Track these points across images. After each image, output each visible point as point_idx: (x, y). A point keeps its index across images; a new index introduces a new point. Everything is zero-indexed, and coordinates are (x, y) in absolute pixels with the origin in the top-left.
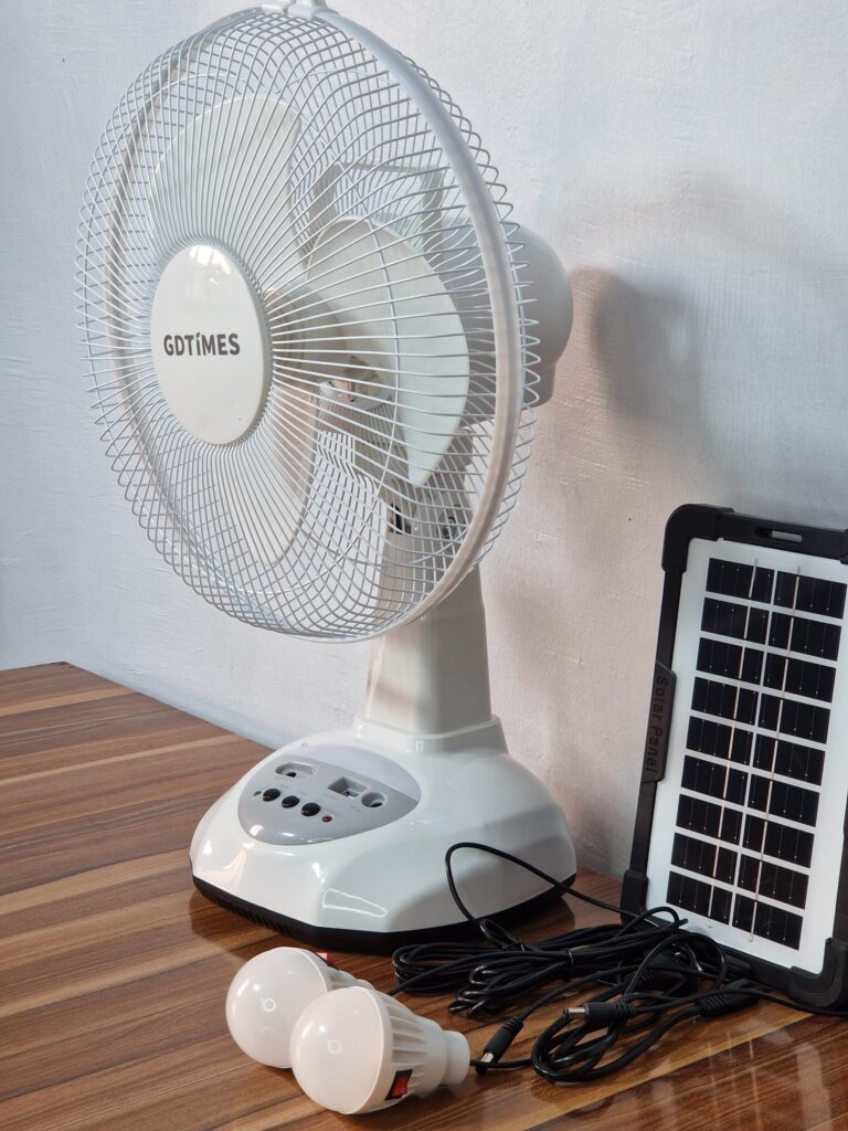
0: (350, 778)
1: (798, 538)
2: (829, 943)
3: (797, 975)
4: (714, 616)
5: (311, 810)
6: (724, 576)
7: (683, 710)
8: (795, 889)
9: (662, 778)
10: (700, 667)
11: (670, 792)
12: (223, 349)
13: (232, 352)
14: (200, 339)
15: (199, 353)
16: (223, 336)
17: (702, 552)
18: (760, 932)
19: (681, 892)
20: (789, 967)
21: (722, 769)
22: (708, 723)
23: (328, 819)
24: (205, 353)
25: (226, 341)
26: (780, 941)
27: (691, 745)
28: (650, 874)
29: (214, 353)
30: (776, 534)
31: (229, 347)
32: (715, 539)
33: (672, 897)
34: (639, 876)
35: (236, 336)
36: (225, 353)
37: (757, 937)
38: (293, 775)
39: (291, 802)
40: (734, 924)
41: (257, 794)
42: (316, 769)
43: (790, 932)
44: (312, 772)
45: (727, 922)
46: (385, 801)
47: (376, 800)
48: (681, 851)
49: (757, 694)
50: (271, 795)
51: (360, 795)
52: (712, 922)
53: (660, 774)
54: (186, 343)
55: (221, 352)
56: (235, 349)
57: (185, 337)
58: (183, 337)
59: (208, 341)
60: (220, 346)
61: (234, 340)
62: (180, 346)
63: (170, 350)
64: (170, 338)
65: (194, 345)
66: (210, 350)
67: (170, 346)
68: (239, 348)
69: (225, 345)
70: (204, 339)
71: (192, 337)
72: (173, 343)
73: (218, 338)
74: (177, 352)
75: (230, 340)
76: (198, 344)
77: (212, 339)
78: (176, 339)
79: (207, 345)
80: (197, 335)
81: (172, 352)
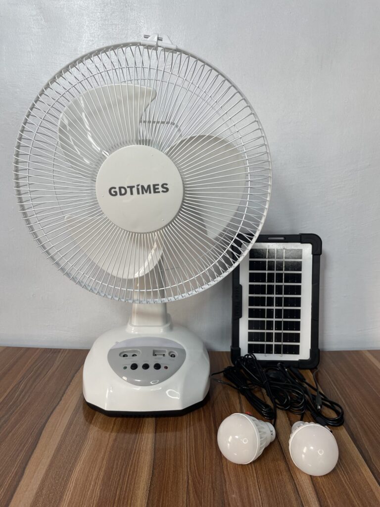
1: (282, 238)
2: (310, 350)
3: (301, 361)
4: (253, 266)
6: (255, 253)
7: (246, 295)
8: (297, 338)
10: (250, 281)
11: (245, 320)
12: (157, 190)
13: (163, 191)
14: (140, 187)
15: (138, 193)
16: (158, 185)
18: (285, 353)
20: (297, 360)
21: (264, 310)
22: (256, 297)
23: (166, 367)
24: (143, 193)
25: (160, 187)
26: (293, 354)
27: (250, 304)
28: (240, 346)
29: (150, 192)
30: (269, 238)
31: (161, 189)
33: (250, 351)
34: (236, 348)
35: (166, 184)
36: (159, 192)
37: (284, 355)
38: (136, 355)
39: (146, 367)
40: (275, 353)
41: (125, 368)
42: (139, 350)
43: (295, 350)
44: (139, 352)
45: (272, 353)
46: (176, 353)
47: (171, 354)
48: (251, 337)
49: (274, 285)
50: (134, 367)
51: (167, 354)
52: (266, 354)
53: (241, 316)
54: (128, 190)
55: (155, 192)
56: (165, 190)
57: (128, 187)
58: (126, 187)
59: (146, 187)
60: (155, 189)
61: (165, 186)
62: (123, 191)
63: (114, 193)
64: (115, 188)
65: (135, 190)
66: (146, 192)
67: (114, 192)
68: (167, 190)
69: (158, 189)
70: (143, 187)
71: (134, 187)
72: (117, 190)
73: (154, 186)
74: (121, 194)
75: (162, 186)
76: (138, 189)
77: (149, 186)
78: (120, 188)
79: (145, 190)
80: (138, 185)
81: (116, 195)
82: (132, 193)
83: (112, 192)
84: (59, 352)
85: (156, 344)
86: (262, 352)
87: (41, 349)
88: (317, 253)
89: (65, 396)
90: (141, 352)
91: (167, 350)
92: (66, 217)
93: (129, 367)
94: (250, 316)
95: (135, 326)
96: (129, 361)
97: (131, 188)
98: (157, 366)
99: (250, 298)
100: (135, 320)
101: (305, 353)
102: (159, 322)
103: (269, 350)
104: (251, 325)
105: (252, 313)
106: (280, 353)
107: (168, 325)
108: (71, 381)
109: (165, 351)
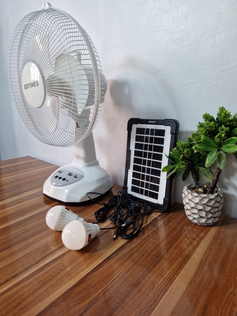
0: (71, 173)
1: (155, 122)
2: (164, 199)
3: (158, 205)
4: (138, 139)
5: (64, 179)
6: (139, 131)
7: (133, 156)
8: (157, 189)
9: (129, 169)
10: (135, 148)
11: (131, 171)
12: (35, 85)
14: (31, 84)
17: (135, 127)
19: (134, 189)
20: (156, 203)
21: (141, 167)
22: (137, 158)
23: (67, 181)
26: (154, 198)
27: (134, 162)
28: (128, 186)
30: (149, 122)
31: (36, 84)
32: (137, 124)
33: (132, 190)
34: (125, 186)
35: (37, 82)
36: (36, 86)
37: (149, 197)
38: (61, 173)
39: (60, 178)
42: (65, 171)
43: (156, 197)
45: (143, 195)
46: (78, 176)
48: (133, 182)
50: (57, 177)
51: (73, 176)
66: (33, 86)
72: (26, 86)
81: (26, 88)
82: (29, 87)
85: (74, 171)
86: (138, 192)
88: (173, 133)
91: (75, 174)
99: (135, 159)
104: (134, 175)
105: (135, 168)
106: (147, 196)
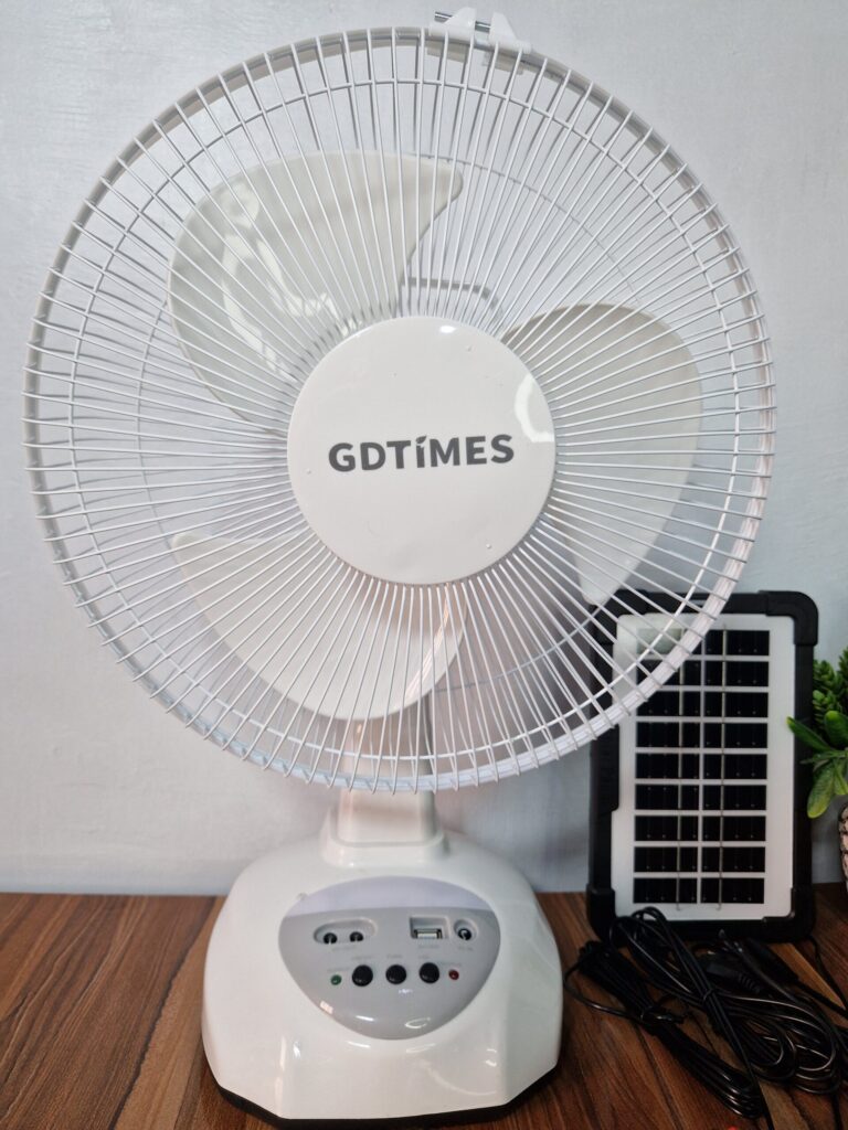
2: (792, 890)
7: (628, 750)
10: (641, 714)
11: (625, 816)
12: (477, 456)
13: (496, 459)
14: (426, 445)
15: (421, 463)
16: (482, 439)
18: (728, 900)
20: (760, 917)
21: (675, 787)
22: (654, 755)
24: (434, 463)
25: (487, 445)
26: (748, 902)
27: (640, 773)
28: (615, 886)
29: (457, 462)
31: (489, 452)
32: (643, 614)
33: (638, 898)
34: (604, 891)
35: (507, 438)
36: (483, 461)
37: (725, 905)
39: (397, 974)
40: (703, 901)
41: (336, 980)
42: (370, 921)
43: (754, 892)
44: (371, 925)
45: (695, 902)
46: (474, 926)
47: (460, 927)
48: (643, 859)
49: (699, 725)
50: (363, 976)
51: (449, 930)
52: (682, 906)
53: (615, 805)
54: (391, 453)
55: (471, 461)
56: (502, 455)
57: (390, 444)
58: (384, 446)
59: (445, 446)
60: (471, 451)
61: (502, 443)
62: (373, 456)
63: (345, 463)
64: (348, 447)
65: (410, 454)
66: (445, 460)
67: (346, 458)
68: (509, 454)
69: (481, 450)
70: (435, 444)
71: (408, 443)
72: (356, 453)
73: (470, 441)
74: (366, 466)
75: (495, 444)
76: (420, 452)
77: (454, 443)
78: (365, 447)
79: (439, 453)
80: (421, 440)
81: (351, 466)
82: (400, 464)
83: (338, 458)
84: (124, 905)
85: (417, 901)
86: (670, 900)
87: (74, 897)
88: (806, 640)
89: (151, 1061)
90: (376, 927)
91: (447, 918)
92: (175, 539)
93: (347, 977)
94: (639, 806)
95: (349, 844)
96: (346, 958)
97: (400, 446)
98: (430, 973)
99: (641, 758)
100: (349, 827)
101: (778, 901)
102: (417, 832)
103: (686, 893)
104: (644, 828)
105: (644, 797)
106: (716, 901)
107: (438, 839)
108: (163, 1003)
109: (442, 921)
